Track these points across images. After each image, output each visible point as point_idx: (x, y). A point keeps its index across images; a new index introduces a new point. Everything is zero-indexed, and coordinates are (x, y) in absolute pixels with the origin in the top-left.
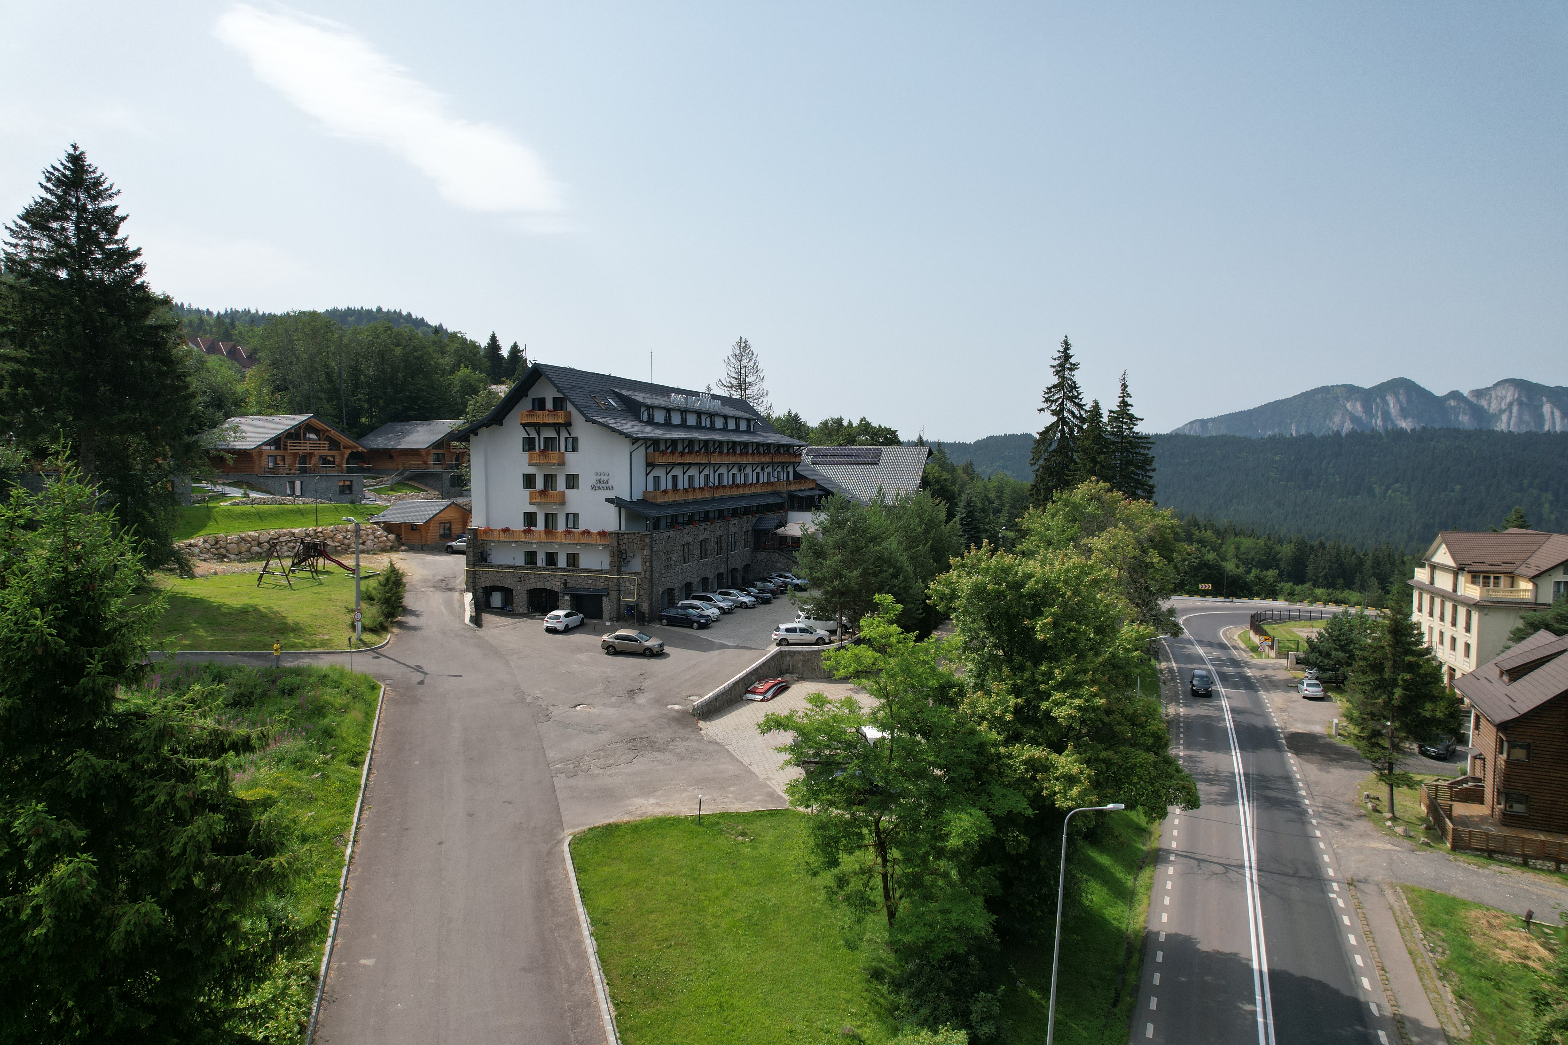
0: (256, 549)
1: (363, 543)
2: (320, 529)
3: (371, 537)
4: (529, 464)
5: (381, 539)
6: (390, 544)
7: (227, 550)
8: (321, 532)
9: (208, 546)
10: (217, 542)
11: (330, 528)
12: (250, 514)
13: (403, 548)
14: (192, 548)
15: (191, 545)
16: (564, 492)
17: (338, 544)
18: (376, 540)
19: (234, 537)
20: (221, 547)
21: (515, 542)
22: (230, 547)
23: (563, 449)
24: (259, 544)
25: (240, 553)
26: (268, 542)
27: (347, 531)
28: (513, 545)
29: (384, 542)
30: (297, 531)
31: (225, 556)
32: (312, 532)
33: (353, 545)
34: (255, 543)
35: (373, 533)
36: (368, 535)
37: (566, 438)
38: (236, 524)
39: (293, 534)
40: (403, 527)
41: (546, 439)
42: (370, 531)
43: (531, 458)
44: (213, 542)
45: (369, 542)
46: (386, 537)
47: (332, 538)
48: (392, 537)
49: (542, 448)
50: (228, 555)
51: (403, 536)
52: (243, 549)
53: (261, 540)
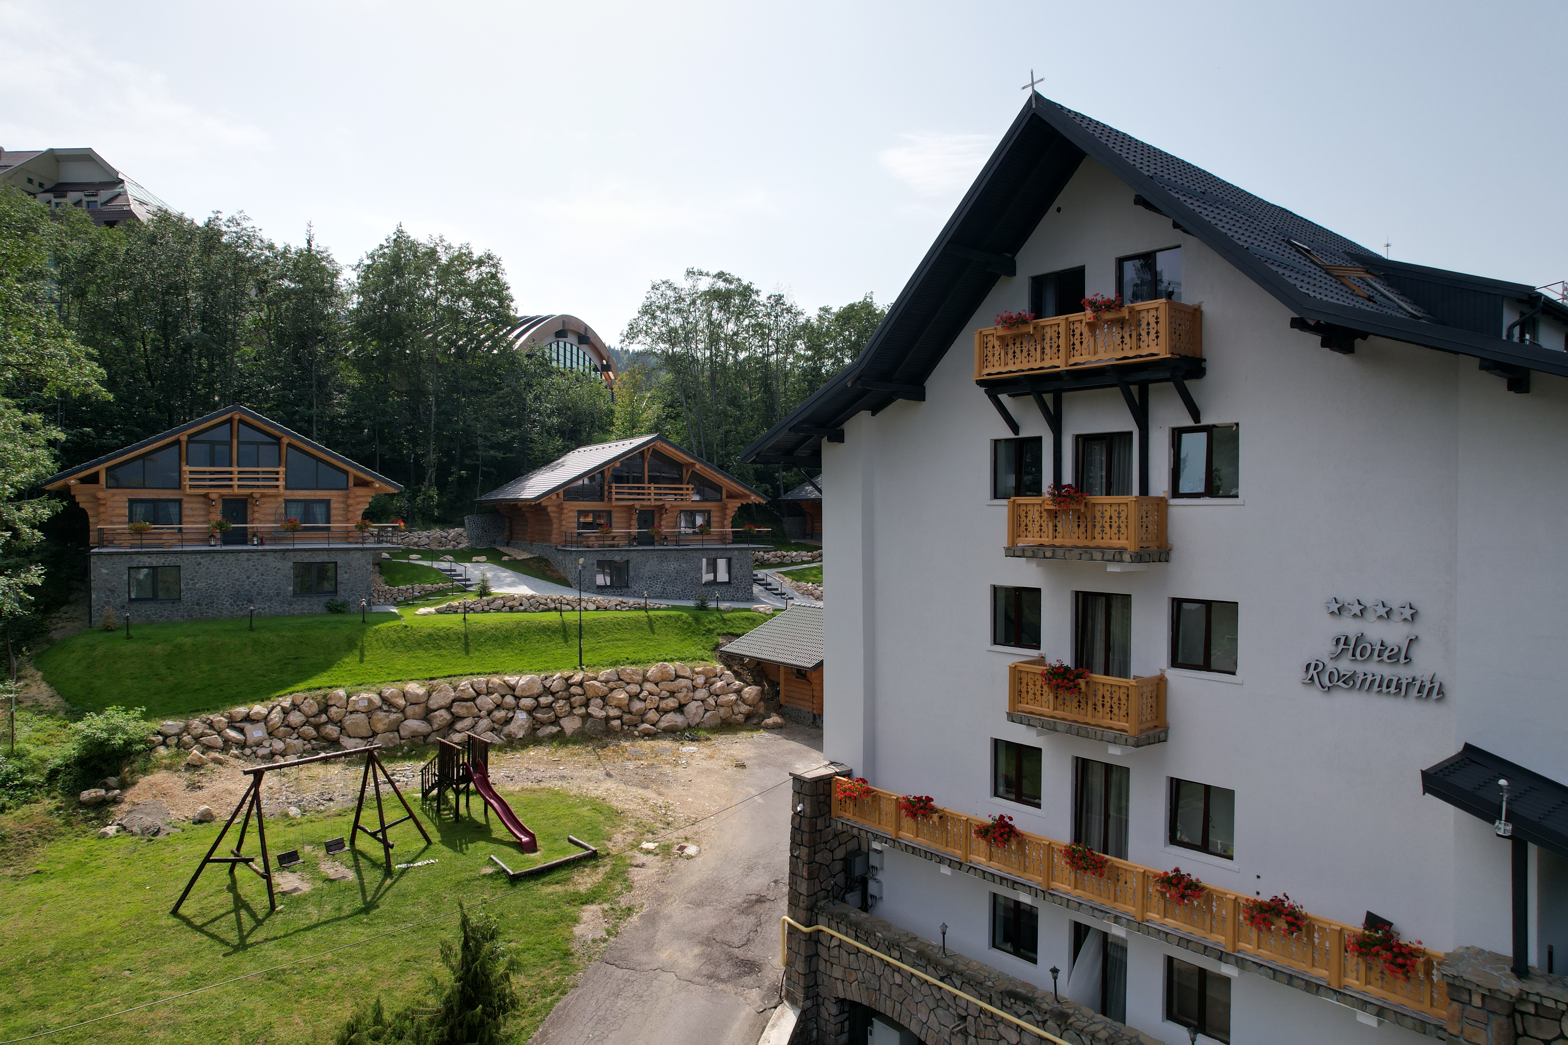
0: (414, 725)
1: (680, 709)
2: (577, 678)
3: (702, 693)
4: (1012, 552)
5: (723, 699)
6: (744, 708)
7: (342, 729)
8: (581, 684)
9: (295, 718)
10: (325, 708)
11: (605, 673)
12: (447, 638)
13: (774, 719)
14: (248, 727)
15: (248, 718)
16: (1160, 683)
17: (613, 712)
18: (711, 701)
19: (366, 696)
20: (330, 721)
21: (951, 863)
22: (349, 720)
23: (1160, 484)
24: (427, 715)
25: (374, 734)
26: (449, 708)
27: (645, 679)
28: (945, 870)
29: (731, 705)
30: (521, 681)
31: (335, 743)
32: (556, 684)
33: (652, 715)
34: (418, 709)
35: (708, 683)
36: (695, 688)
37: (1177, 434)
38: (401, 662)
39: (512, 688)
40: (782, 669)
41: (1084, 442)
42: (700, 680)
43: (1017, 526)
44: (315, 709)
45: (692, 707)
46: (738, 692)
47: (603, 698)
48: (751, 691)
49: (1068, 478)
50: (345, 741)
51: (782, 688)
52: (380, 727)
53: (433, 704)
